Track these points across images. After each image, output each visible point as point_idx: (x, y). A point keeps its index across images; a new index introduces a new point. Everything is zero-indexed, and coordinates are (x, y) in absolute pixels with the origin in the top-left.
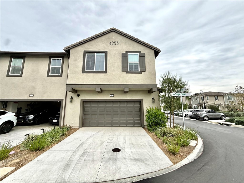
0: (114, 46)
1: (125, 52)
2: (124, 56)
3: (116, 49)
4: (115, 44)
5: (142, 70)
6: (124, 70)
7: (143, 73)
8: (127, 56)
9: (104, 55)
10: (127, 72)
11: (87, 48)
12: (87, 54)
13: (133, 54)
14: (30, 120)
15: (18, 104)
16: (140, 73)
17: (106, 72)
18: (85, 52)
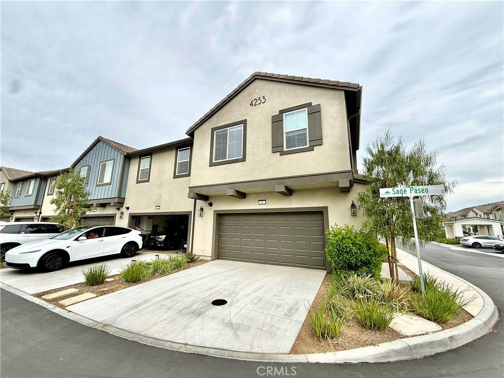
0: (258, 106)
1: (278, 113)
2: (277, 121)
3: (261, 112)
4: (259, 102)
5: (314, 143)
6: (276, 149)
7: (315, 148)
8: (282, 120)
9: (240, 128)
10: (283, 153)
11: (216, 123)
12: (217, 133)
13: (294, 113)
14: (160, 243)
15: (152, 220)
16: (311, 149)
17: (244, 160)
18: (213, 130)
